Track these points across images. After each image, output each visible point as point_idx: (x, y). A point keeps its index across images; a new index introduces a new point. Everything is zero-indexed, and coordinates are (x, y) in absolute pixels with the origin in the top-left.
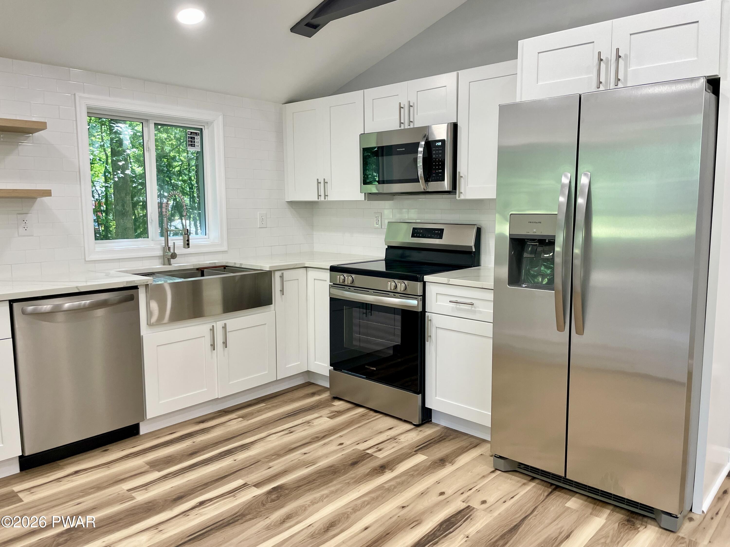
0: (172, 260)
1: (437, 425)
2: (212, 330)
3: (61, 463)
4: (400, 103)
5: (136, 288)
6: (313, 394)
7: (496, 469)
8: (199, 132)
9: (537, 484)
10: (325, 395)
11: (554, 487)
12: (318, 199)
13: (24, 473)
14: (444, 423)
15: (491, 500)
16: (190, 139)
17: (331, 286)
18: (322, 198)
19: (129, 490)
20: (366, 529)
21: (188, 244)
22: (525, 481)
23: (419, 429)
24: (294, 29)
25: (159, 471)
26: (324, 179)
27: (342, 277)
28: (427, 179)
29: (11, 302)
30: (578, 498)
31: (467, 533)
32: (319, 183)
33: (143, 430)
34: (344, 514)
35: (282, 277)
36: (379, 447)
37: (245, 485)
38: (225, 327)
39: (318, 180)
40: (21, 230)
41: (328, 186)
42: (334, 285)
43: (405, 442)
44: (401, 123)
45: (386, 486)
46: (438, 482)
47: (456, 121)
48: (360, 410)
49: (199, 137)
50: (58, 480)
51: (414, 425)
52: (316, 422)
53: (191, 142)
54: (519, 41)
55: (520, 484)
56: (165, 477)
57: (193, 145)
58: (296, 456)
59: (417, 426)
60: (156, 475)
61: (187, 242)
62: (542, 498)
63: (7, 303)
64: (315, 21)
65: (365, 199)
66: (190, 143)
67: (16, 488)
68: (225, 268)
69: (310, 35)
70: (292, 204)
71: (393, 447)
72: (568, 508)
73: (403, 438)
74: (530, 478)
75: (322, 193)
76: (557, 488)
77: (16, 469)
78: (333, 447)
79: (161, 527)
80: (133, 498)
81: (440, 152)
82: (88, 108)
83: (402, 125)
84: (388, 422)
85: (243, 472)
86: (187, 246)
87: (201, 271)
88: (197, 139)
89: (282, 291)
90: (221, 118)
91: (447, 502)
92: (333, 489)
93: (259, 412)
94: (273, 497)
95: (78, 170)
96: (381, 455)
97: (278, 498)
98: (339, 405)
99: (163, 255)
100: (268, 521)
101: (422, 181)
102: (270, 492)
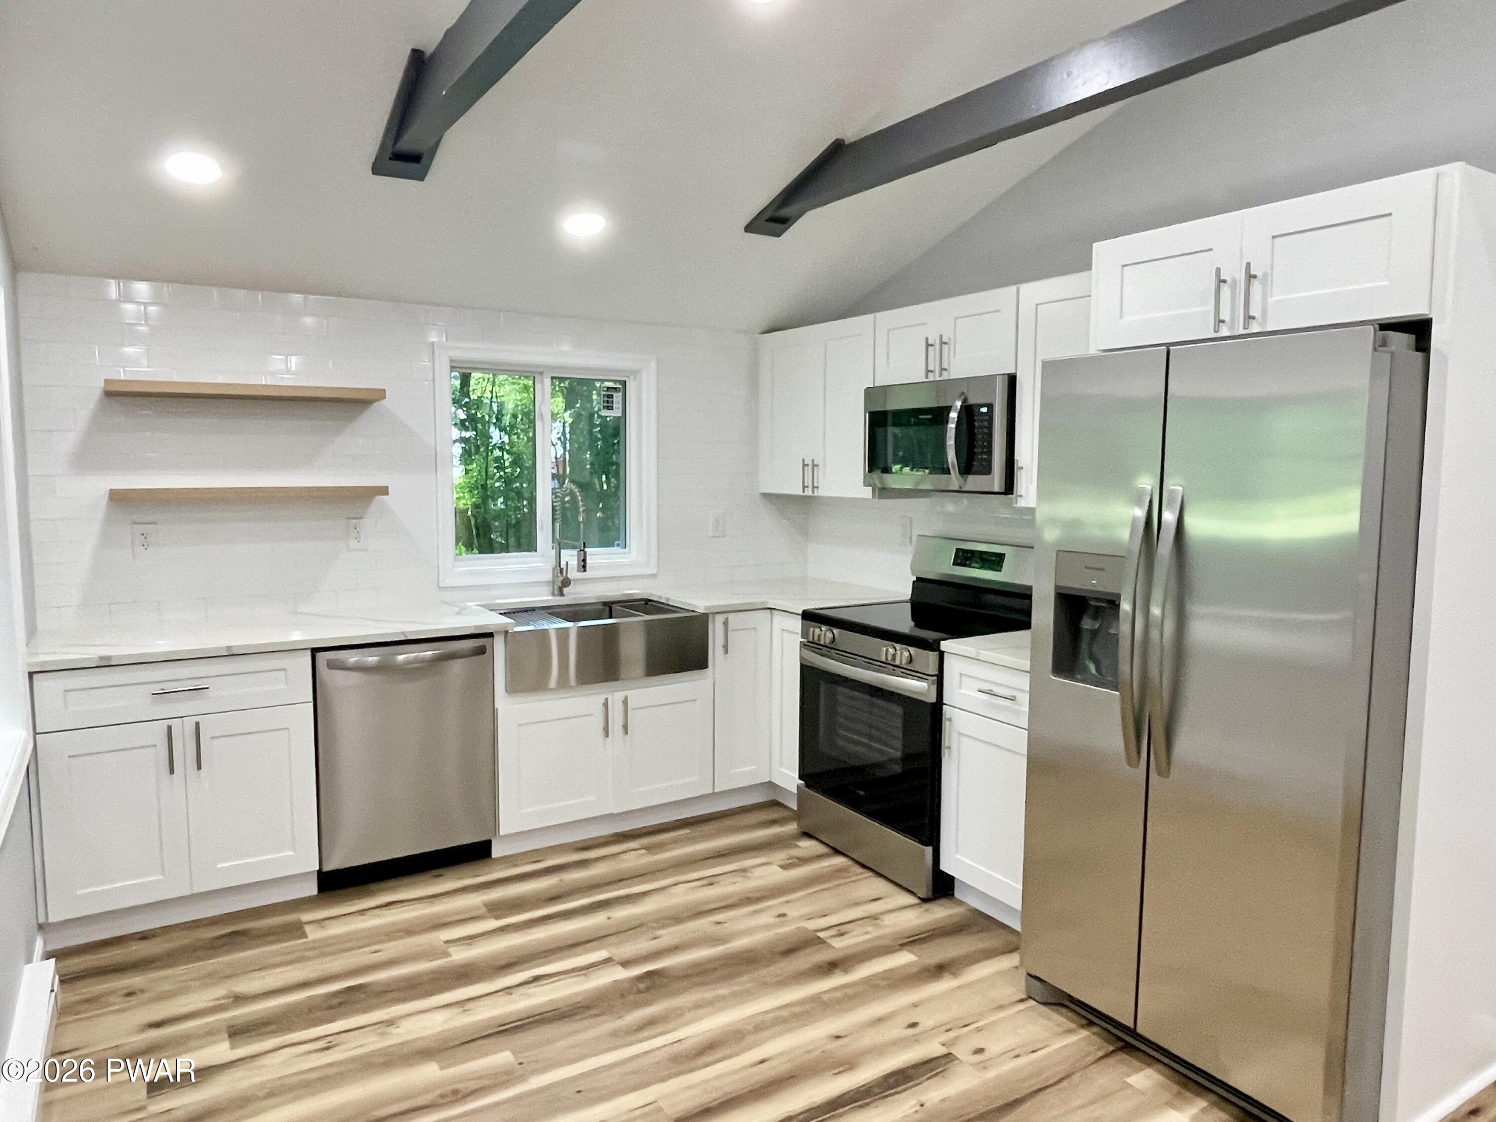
0: (565, 589)
1: (961, 903)
2: (606, 705)
3: (373, 887)
4: (927, 339)
5: (490, 635)
6: (774, 822)
7: (1030, 997)
8: (621, 386)
9: (1094, 1034)
10: (792, 827)
11: (1121, 1044)
12: (804, 492)
13: (322, 895)
14: (974, 903)
15: (994, 1048)
16: (606, 399)
17: (803, 645)
18: (808, 492)
19: (447, 942)
20: (762, 1062)
21: (584, 567)
22: (1073, 1026)
23: (927, 906)
24: (750, 228)
25: (497, 918)
26: (813, 461)
27: (817, 631)
28: (966, 469)
29: (315, 651)
30: (1159, 1072)
31: (923, 1099)
32: (804, 465)
33: (497, 851)
34: (737, 1032)
35: (726, 623)
36: (841, 930)
37: (608, 961)
38: (625, 702)
39: (803, 460)
40: (353, 543)
41: (819, 472)
42: (809, 644)
43: (888, 926)
44: (928, 371)
45: (825, 997)
46: (915, 1005)
47: (1014, 372)
48: (839, 860)
49: (620, 394)
50: (362, 912)
51: (919, 898)
52: (758, 872)
53: (608, 402)
54: (1094, 245)
55: (1061, 1030)
56: (503, 930)
57: (610, 408)
58: (703, 924)
59: (925, 900)
60: (492, 924)
61: (583, 563)
62: (1090, 1059)
63: (309, 653)
64: (784, 212)
65: (873, 496)
66: (606, 404)
67: (305, 917)
68: (646, 604)
69: (778, 235)
70: (769, 497)
71: (867, 933)
72: (1129, 1086)
73: (888, 920)
74: (1084, 1022)
75: (809, 482)
76: (1127, 1048)
77: (311, 888)
78: (766, 918)
79: (470, 1005)
80: (448, 955)
81: (986, 423)
82: (451, 361)
83: (930, 374)
84: (878, 886)
85: (613, 939)
86: (583, 570)
87: (608, 608)
88: (617, 397)
89: (726, 648)
90: (653, 364)
91: (916, 1040)
92: (736, 988)
93: (676, 842)
94: (642, 986)
95: (434, 454)
96: (839, 944)
97: (648, 989)
98: (808, 846)
99: (551, 579)
100: (618, 1023)
101: (954, 473)
102: (640, 978)
